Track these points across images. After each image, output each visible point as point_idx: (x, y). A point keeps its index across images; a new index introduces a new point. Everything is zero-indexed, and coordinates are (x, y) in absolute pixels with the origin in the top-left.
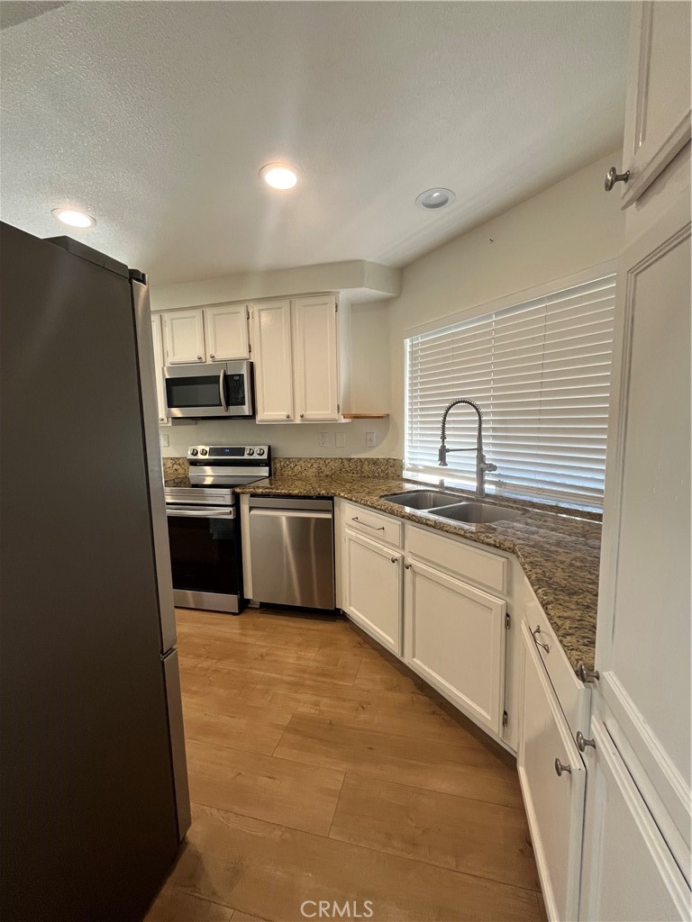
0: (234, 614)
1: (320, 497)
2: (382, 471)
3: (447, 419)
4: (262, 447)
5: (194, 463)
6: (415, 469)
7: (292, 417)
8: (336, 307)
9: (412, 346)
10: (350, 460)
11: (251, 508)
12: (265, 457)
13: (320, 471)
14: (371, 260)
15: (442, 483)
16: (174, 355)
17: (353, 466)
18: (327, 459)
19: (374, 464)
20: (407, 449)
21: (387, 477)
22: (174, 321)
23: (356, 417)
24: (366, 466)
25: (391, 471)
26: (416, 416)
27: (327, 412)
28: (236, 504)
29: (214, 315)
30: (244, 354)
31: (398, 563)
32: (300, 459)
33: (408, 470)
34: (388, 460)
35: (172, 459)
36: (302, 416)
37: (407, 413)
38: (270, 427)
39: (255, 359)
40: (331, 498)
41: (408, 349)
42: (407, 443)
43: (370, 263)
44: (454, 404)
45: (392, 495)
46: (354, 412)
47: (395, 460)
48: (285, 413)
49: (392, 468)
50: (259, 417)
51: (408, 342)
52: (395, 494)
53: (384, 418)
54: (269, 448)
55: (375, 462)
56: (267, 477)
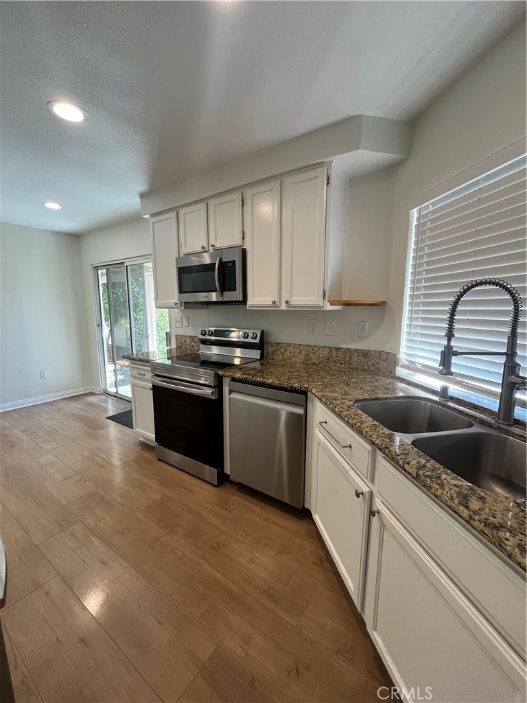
0: (214, 486)
1: (293, 390)
2: (373, 365)
3: (459, 308)
4: (256, 331)
5: (204, 342)
6: (411, 367)
7: (278, 303)
8: (328, 179)
9: (419, 219)
10: (338, 349)
11: (231, 392)
12: (257, 341)
13: (307, 358)
14: (370, 114)
15: (445, 390)
16: (186, 247)
17: (341, 356)
18: (315, 346)
19: (364, 356)
20: (404, 343)
21: (377, 372)
22: (186, 216)
23: (347, 304)
24: (355, 358)
25: (383, 365)
26: (417, 304)
27: (312, 298)
28: (219, 386)
29: (216, 205)
30: (238, 241)
31: (364, 499)
32: (290, 345)
33: (404, 366)
34: (380, 353)
35: (190, 337)
36: (287, 302)
37: (407, 300)
38: (261, 312)
39: (247, 246)
40: (305, 393)
41: (415, 223)
42: (404, 336)
43: (369, 117)
44: (469, 289)
45: (372, 400)
46: (346, 298)
47: (388, 353)
48: (272, 299)
49: (383, 364)
50: (250, 302)
51: (415, 213)
52: (377, 399)
53: (380, 305)
54: (262, 332)
55: (365, 354)
56: (258, 360)
